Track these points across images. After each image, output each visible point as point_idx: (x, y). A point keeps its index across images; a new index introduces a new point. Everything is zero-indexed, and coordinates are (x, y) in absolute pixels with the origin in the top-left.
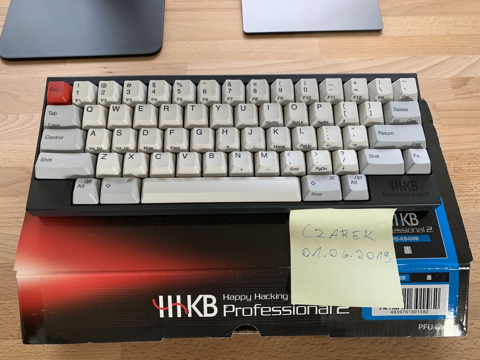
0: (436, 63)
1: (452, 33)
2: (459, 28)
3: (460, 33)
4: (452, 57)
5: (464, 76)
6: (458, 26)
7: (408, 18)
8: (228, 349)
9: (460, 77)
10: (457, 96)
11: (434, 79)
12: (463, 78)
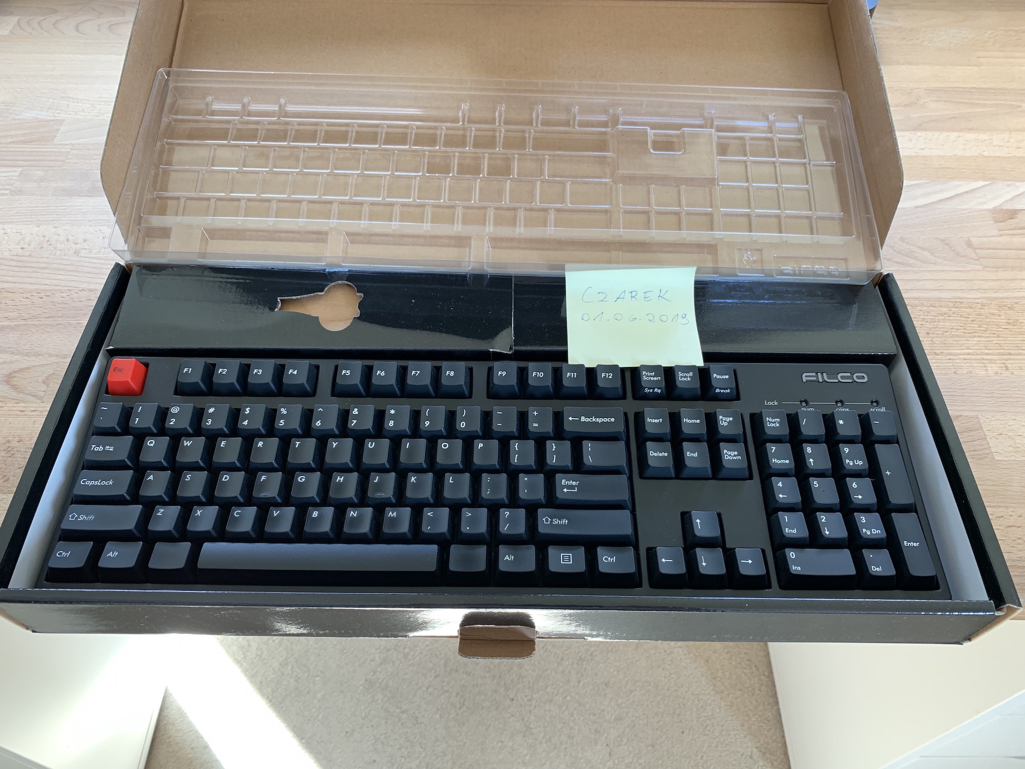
0: (967, 190)
1: (986, 154)
2: (997, 148)
3: (998, 154)
4: (990, 184)
5: (1009, 206)
6: (995, 146)
7: (919, 133)
9: (1004, 208)
10: (1002, 232)
11: (966, 209)
12: (1008, 210)
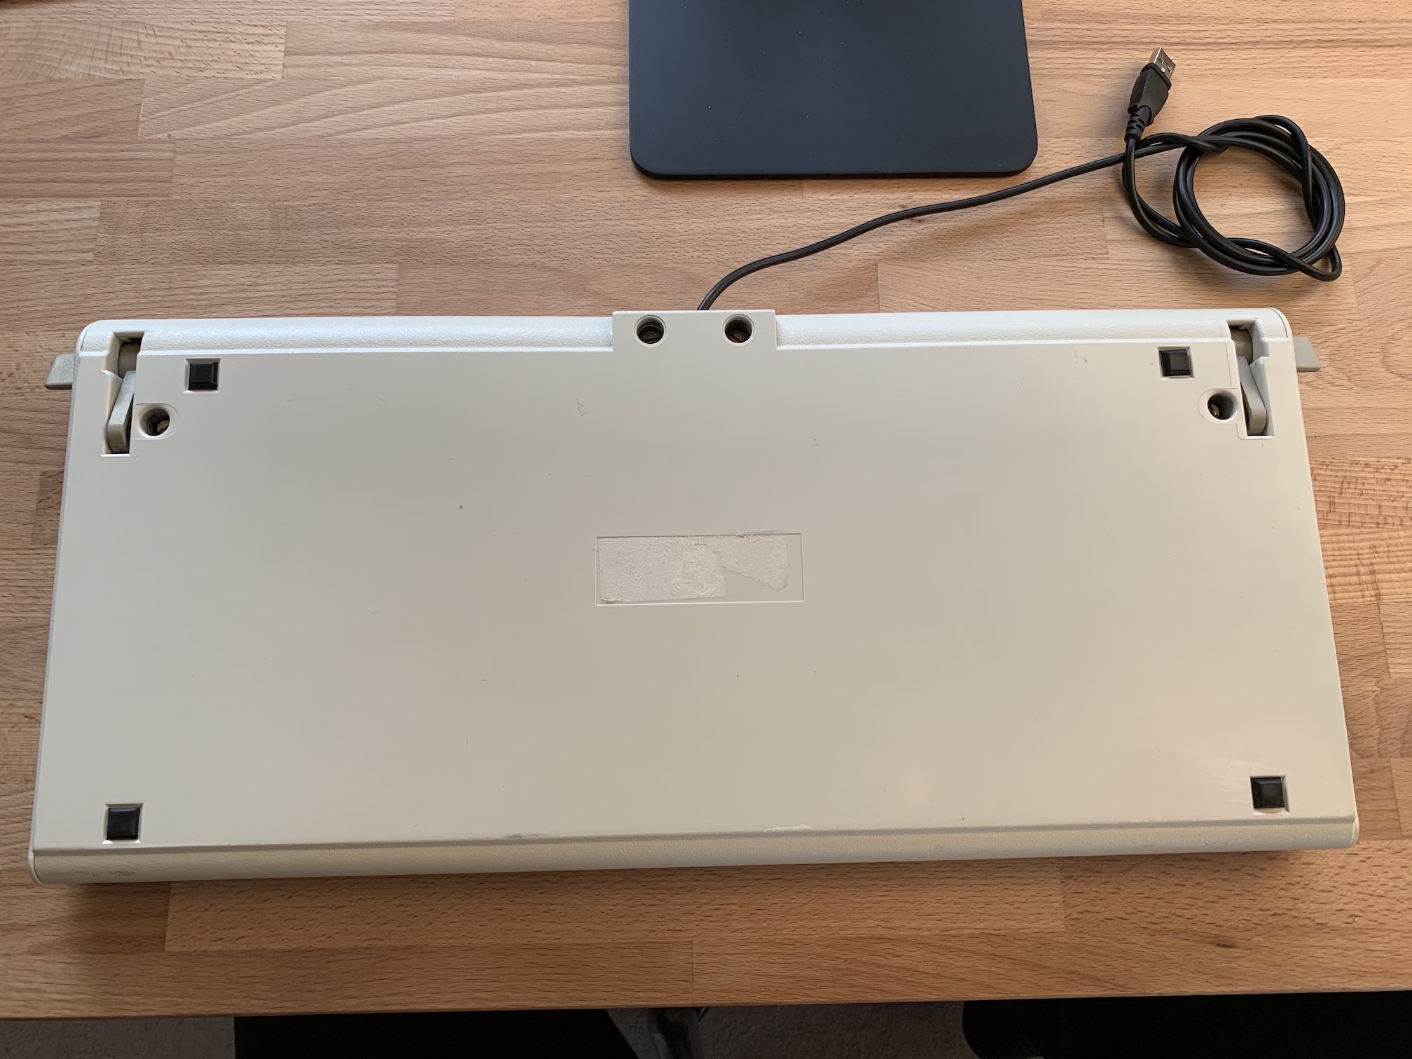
8: (1283, 878)
